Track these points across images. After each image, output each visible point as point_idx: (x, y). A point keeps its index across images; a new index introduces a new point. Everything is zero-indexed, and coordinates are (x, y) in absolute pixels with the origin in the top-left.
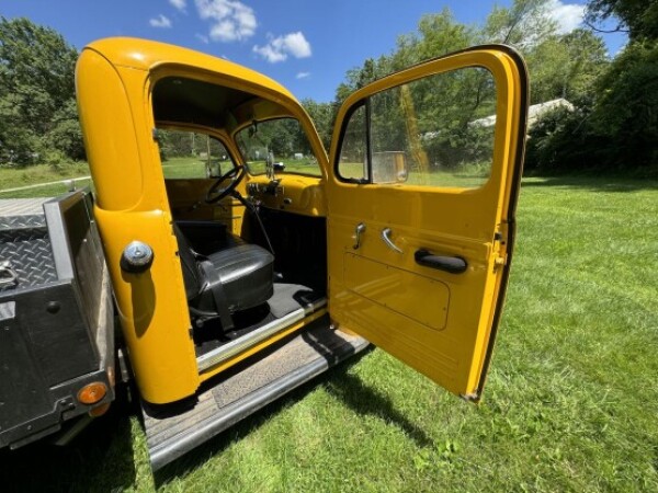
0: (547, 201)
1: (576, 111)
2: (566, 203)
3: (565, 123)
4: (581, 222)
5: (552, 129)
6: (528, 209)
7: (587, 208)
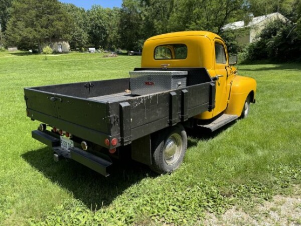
0: (278, 76)
1: (287, 22)
2: (288, 77)
3: (281, 31)
4: (296, 85)
5: (275, 34)
6: (270, 81)
7: (298, 79)
